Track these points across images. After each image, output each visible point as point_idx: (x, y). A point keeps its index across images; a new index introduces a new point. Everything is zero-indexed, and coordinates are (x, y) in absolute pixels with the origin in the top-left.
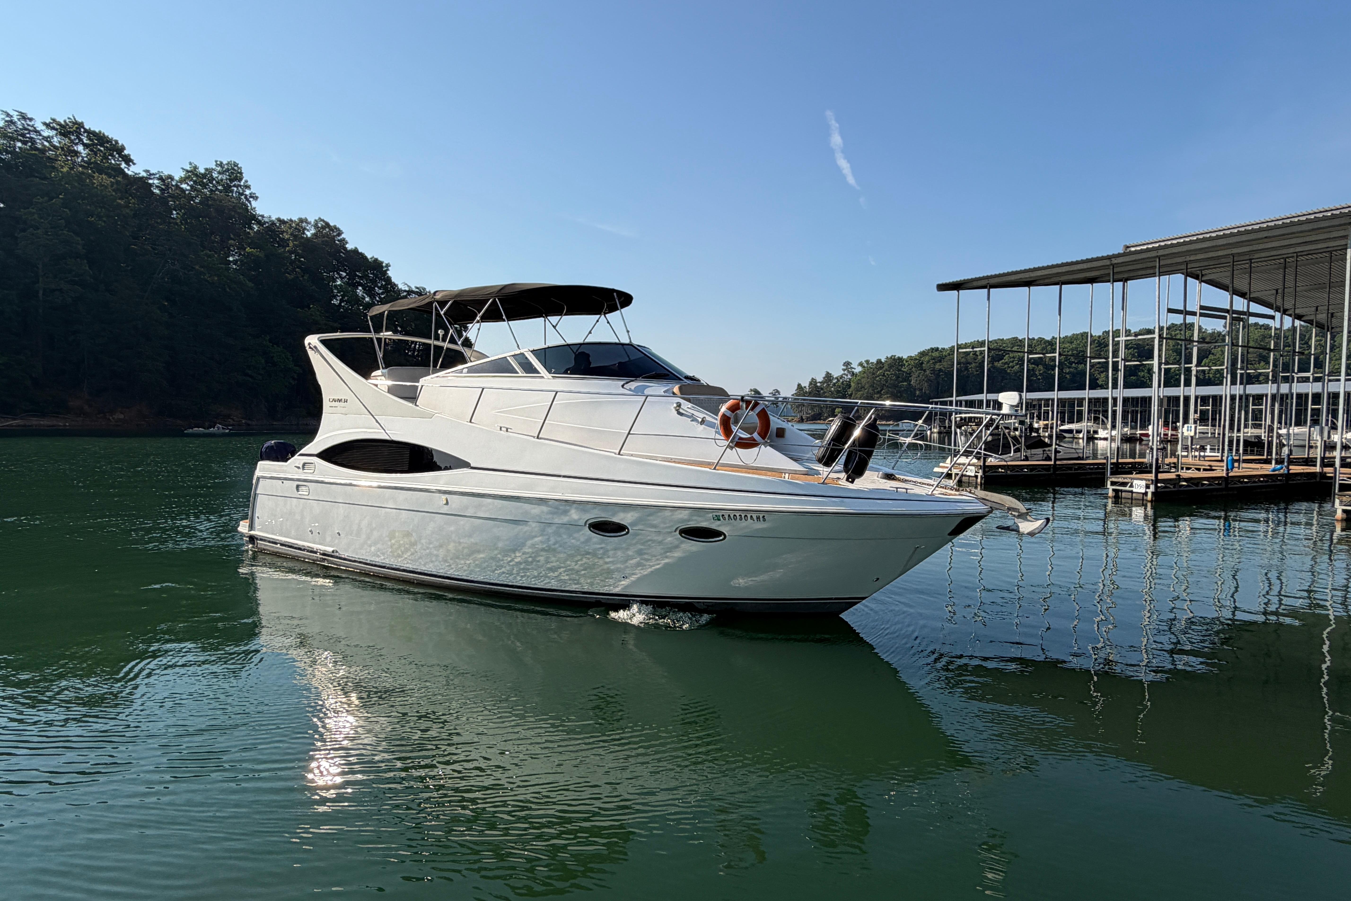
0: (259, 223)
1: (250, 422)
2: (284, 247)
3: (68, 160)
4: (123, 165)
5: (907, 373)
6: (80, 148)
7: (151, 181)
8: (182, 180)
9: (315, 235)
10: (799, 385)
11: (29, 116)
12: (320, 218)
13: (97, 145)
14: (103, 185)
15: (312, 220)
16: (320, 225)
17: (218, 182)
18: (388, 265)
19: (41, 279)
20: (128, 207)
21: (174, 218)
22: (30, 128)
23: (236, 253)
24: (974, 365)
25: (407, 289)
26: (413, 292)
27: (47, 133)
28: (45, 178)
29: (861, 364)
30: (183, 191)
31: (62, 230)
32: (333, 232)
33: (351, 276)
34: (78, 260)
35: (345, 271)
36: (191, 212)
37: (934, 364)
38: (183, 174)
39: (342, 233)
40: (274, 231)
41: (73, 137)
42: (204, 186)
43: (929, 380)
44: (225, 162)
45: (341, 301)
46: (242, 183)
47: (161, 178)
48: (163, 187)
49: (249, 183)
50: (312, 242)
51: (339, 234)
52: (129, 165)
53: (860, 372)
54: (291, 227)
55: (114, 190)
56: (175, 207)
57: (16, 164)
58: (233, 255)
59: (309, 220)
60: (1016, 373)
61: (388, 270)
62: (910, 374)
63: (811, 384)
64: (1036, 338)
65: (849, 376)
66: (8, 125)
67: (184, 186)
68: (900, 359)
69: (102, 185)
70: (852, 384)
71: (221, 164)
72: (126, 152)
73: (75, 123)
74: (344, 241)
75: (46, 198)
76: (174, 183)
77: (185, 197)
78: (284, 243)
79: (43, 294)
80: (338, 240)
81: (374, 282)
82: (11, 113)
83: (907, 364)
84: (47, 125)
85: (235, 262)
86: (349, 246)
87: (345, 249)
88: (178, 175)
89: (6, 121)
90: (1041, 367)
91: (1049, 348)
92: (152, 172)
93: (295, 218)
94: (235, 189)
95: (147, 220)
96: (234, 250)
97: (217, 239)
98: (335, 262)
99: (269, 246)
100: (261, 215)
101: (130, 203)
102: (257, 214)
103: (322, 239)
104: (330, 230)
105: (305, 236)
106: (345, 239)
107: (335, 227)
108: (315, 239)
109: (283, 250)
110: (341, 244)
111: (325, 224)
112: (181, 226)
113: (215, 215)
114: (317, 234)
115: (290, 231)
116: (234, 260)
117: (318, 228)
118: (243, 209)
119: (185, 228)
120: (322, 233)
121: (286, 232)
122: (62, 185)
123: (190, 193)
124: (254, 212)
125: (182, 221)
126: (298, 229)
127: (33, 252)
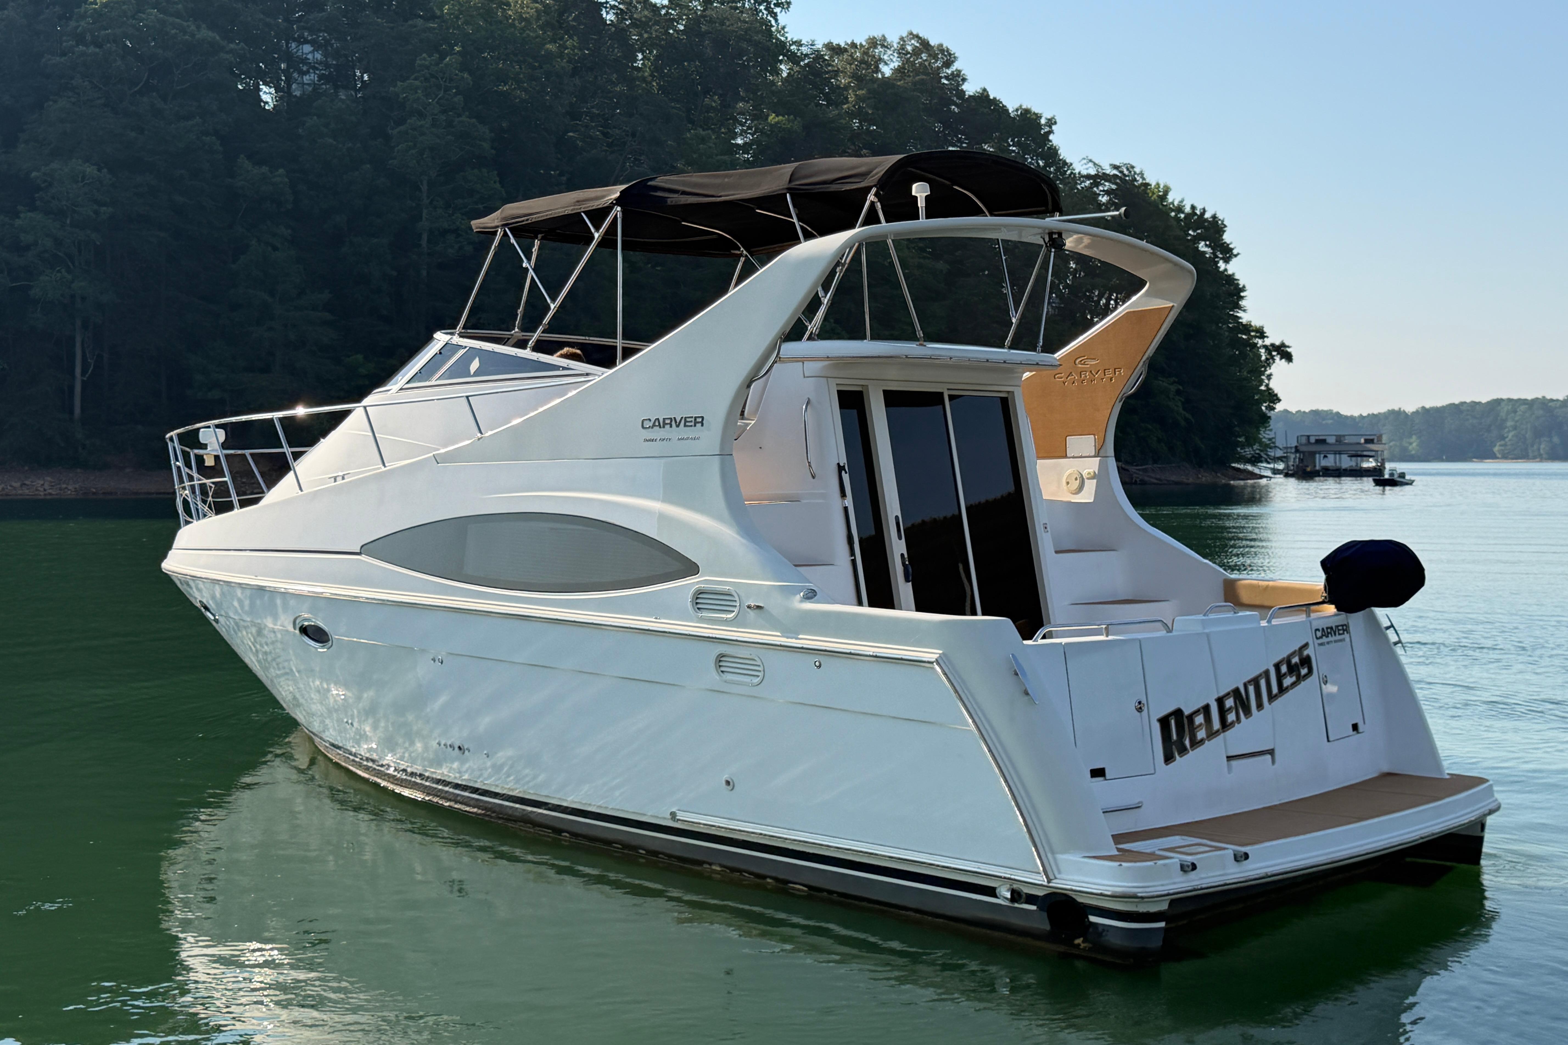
0: (794, 58)
2: (838, 105)
9: (898, 71)
12: (911, 33)
14: (526, 19)
15: (893, 39)
16: (909, 48)
19: (425, 212)
20: (561, 55)
21: (637, 68)
23: (749, 128)
25: (1093, 172)
26: (1106, 177)
28: (433, 17)
31: (459, 115)
32: (937, 59)
34: (484, 170)
36: (669, 52)
39: (956, 58)
40: (819, 72)
48: (621, 6)
50: (893, 86)
51: (948, 64)
54: (852, 59)
55: (541, 27)
56: (643, 44)
58: (743, 133)
59: (889, 40)
61: (1051, 132)
69: (521, 19)
74: (958, 78)
75: (435, 56)
77: (657, 23)
78: (837, 96)
79: (429, 241)
80: (947, 78)
85: (745, 147)
86: (970, 88)
87: (961, 94)
93: (861, 39)
95: (596, 77)
96: (746, 122)
97: (715, 102)
98: (938, 127)
99: (810, 107)
100: (796, 42)
101: (567, 48)
102: (789, 39)
103: (914, 78)
104: (930, 55)
105: (880, 76)
106: (960, 71)
107: (942, 49)
108: (900, 80)
109: (836, 112)
110: (951, 84)
111: (921, 44)
112: (650, 83)
113: (709, 52)
114: (904, 68)
115: (850, 68)
116: (745, 144)
117: (906, 55)
118: (761, 31)
119: (660, 87)
120: (913, 64)
121: (842, 72)
122: (459, 26)
123: (667, 13)
124: (783, 35)
125: (652, 72)
126: (866, 63)
127: (414, 161)
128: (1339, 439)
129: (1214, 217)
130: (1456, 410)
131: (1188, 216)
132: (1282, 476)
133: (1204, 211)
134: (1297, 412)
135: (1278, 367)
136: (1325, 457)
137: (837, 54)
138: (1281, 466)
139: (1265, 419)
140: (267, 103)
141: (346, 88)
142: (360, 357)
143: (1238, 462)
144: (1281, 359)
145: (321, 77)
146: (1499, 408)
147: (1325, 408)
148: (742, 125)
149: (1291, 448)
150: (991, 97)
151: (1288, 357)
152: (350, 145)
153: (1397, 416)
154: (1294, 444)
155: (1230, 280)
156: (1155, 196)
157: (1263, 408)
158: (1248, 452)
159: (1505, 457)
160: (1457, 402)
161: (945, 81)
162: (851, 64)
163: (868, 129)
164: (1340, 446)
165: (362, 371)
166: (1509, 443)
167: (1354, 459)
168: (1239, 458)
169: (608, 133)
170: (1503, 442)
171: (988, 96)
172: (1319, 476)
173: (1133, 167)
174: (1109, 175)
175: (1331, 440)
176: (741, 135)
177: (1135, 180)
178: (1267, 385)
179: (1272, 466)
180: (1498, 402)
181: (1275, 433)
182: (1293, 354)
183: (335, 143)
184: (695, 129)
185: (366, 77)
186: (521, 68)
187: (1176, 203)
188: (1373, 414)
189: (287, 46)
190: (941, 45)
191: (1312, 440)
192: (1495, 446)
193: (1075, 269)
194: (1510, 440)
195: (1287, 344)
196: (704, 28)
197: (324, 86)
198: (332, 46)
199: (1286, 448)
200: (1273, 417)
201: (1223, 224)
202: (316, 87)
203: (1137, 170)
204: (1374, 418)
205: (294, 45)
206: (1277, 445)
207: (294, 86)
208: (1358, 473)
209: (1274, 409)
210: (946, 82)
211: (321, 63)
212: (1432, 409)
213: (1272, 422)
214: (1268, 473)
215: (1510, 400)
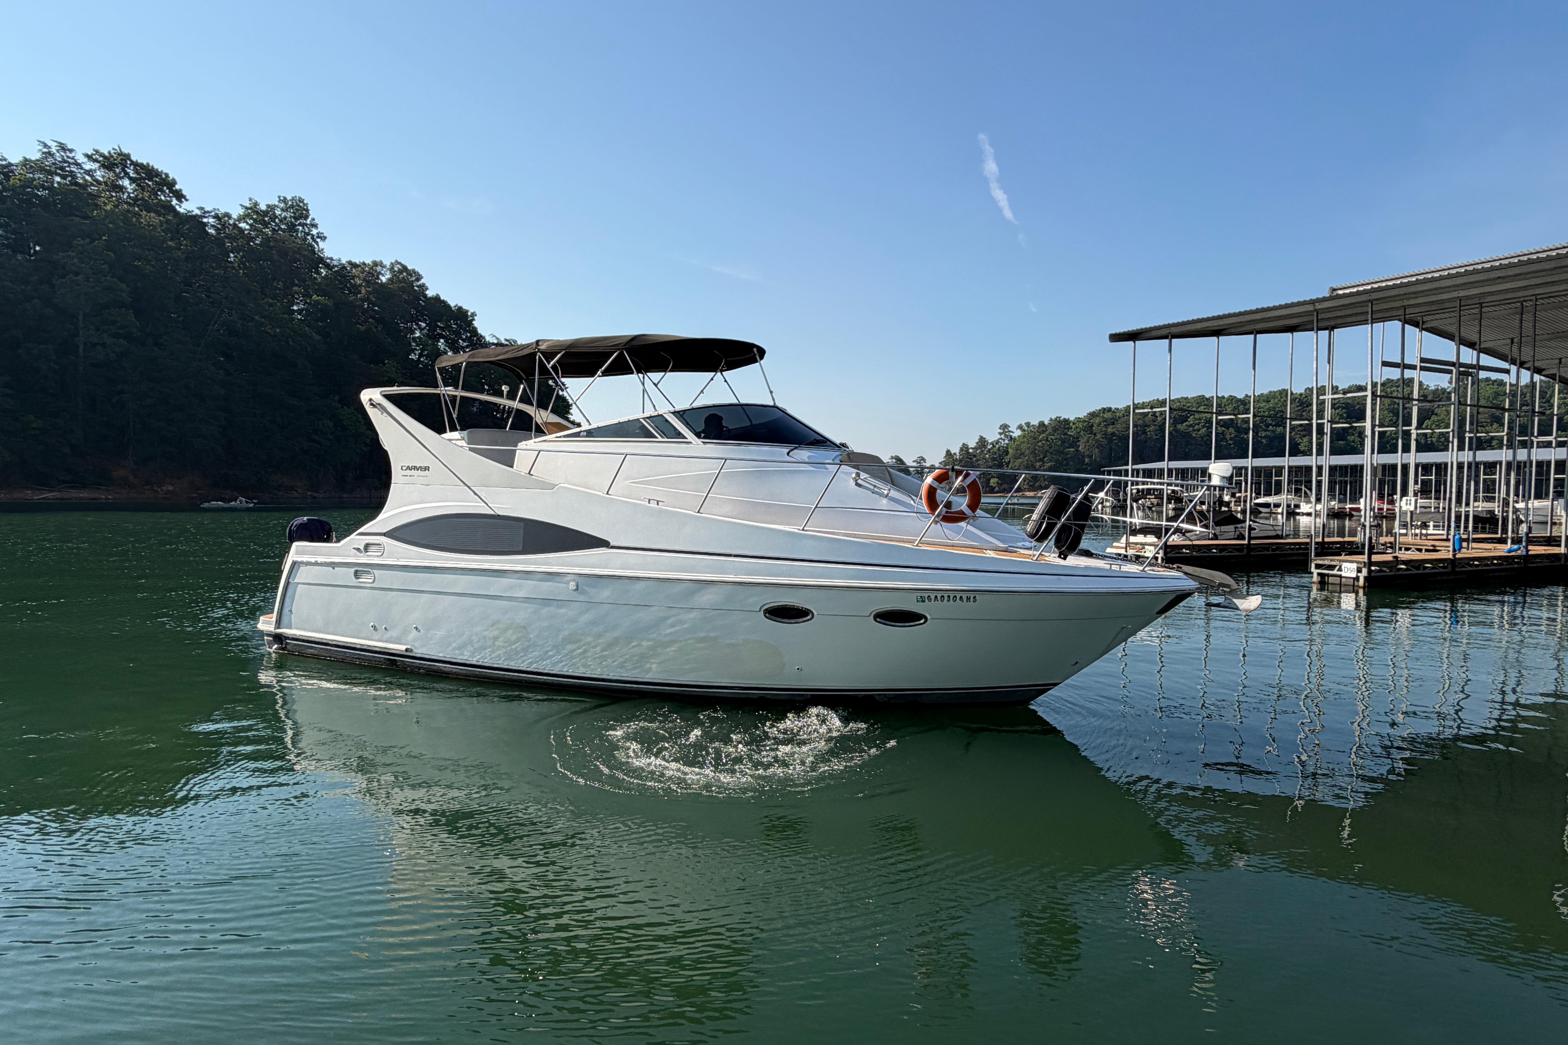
0: (328, 267)
1: (316, 494)
2: (355, 294)
3: (113, 196)
4: (174, 202)
5: (1074, 438)
6: (126, 183)
7: (205, 220)
8: (241, 219)
9: (390, 280)
10: (948, 452)
11: (69, 147)
12: (396, 261)
13: (145, 179)
14: (152, 225)
15: (387, 263)
16: (396, 269)
17: (281, 221)
18: (474, 315)
19: (81, 332)
20: (179, 249)
21: (231, 262)
22: (70, 160)
23: (301, 301)
24: (1152, 428)
25: (495, 341)
26: (502, 345)
27: (89, 166)
28: (86, 217)
29: (1020, 427)
30: (241, 231)
31: (105, 276)
32: (412, 276)
33: (432, 327)
34: (123, 309)
35: (425, 321)
36: (250, 255)
37: (1106, 426)
38: (241, 211)
39: (422, 278)
40: (344, 276)
41: (117, 170)
42: (266, 225)
43: (1099, 446)
44: (289, 198)
45: (421, 355)
46: (308, 222)
47: (216, 217)
48: (219, 226)
49: (316, 221)
50: (388, 288)
51: (418, 280)
52: (181, 202)
53: (1019, 436)
54: (363, 271)
55: (163, 231)
56: (233, 249)
57: (54, 201)
58: (298, 304)
59: (385, 263)
60: (1202, 438)
61: (473, 320)
62: (1078, 438)
63: (961, 450)
64: (1226, 396)
65: (1006, 442)
66: (46, 158)
67: (243, 225)
68: (1067, 421)
69: (149, 226)
70: (1010, 450)
71: (285, 200)
72: (177, 187)
73: (121, 154)
74: (423, 287)
75: (88, 240)
76: (231, 222)
77: (242, 238)
78: (355, 289)
79: (84, 350)
80: (417, 287)
81: (458, 334)
82: (50, 143)
83: (1074, 427)
84: (89, 157)
85: (300, 312)
86: (430, 293)
87: (425, 296)
88: (236, 212)
89: (44, 153)
90: (1231, 430)
91: (1241, 408)
92: (206, 209)
93: (368, 261)
94: (301, 228)
95: (201, 264)
96: (299, 298)
97: (280, 285)
98: (413, 311)
99: (338, 293)
100: (330, 258)
101: (182, 245)
102: (325, 256)
103: (399, 284)
104: (408, 274)
105: (379, 282)
106: (424, 284)
107: (414, 271)
108: (391, 285)
109: (354, 298)
110: (420, 290)
111: (402, 267)
112: (239, 271)
113: (278, 258)
114: (393, 279)
115: (362, 275)
116: (299, 309)
117: (394, 273)
118: (309, 251)
119: (244, 273)
120: (399, 277)
121: (357, 277)
122: (105, 225)
123: (249, 234)
124: (322, 254)
125: (240, 265)
126: (371, 274)
127: (73, 301)
137: (354, 267)
141: (21, 253)
148: (297, 299)
150: (442, 299)
152: (23, 287)
155: (564, 399)
163: (373, 309)
165: (34, 425)
169: (210, 296)
171: (440, 298)
174: (503, 343)
183: (11, 285)
184: (268, 299)
185: (37, 248)
186: (150, 253)
196: (272, 244)
198: (11, 226)
210: (417, 289)
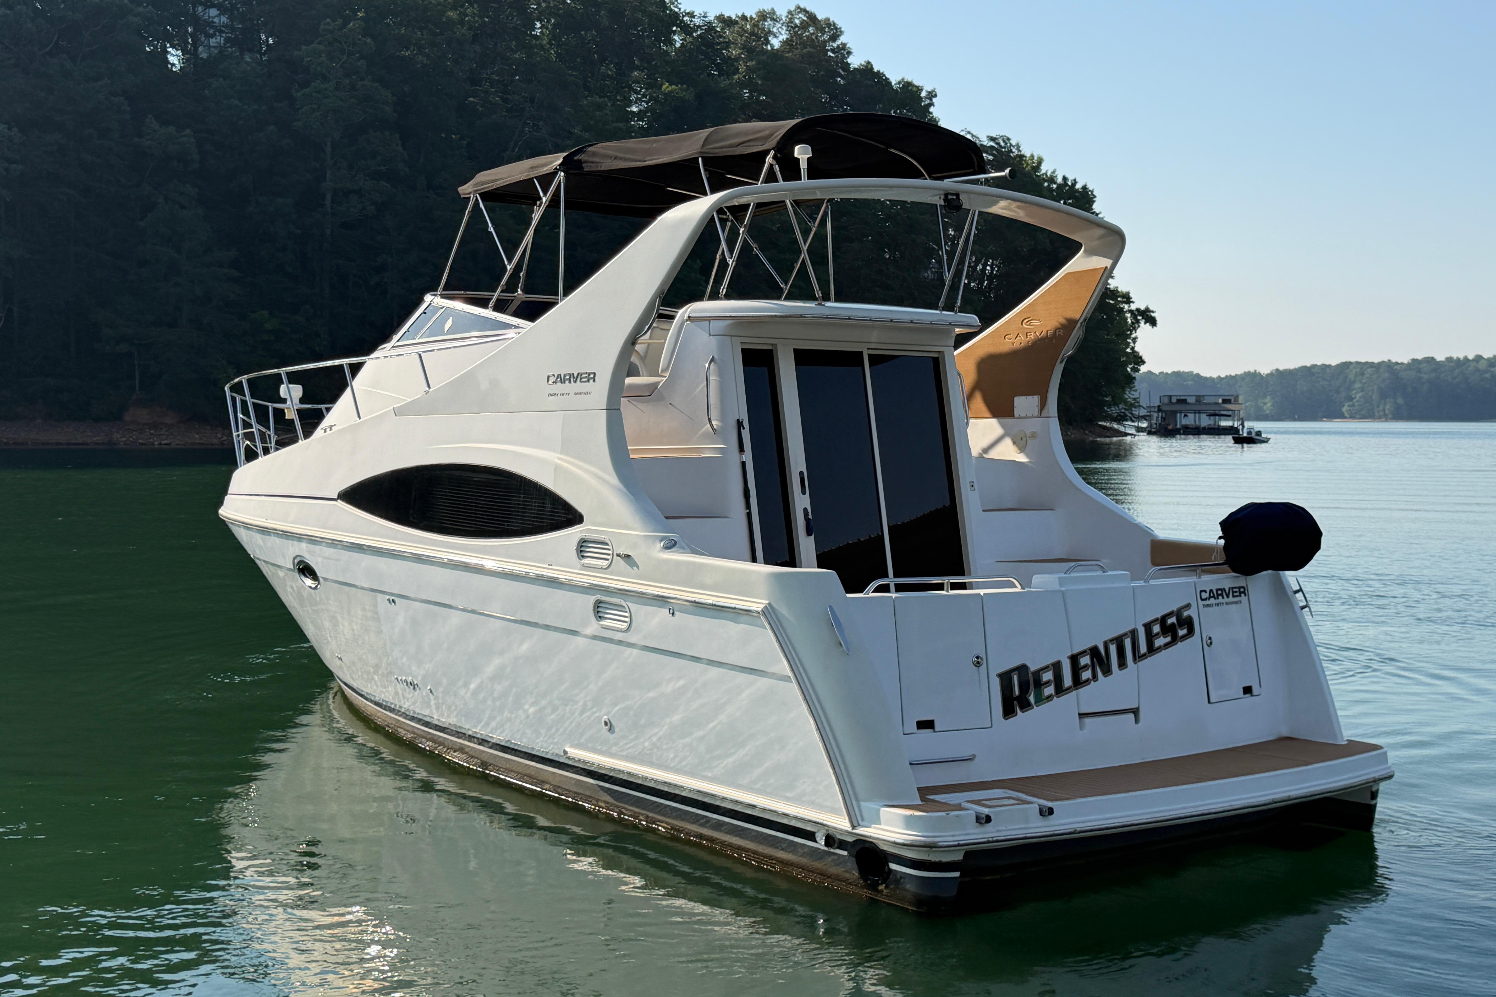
0: (686, 29)
2: (729, 75)
9: (787, 43)
12: (798, 7)
15: (782, 12)
16: (797, 22)
19: (329, 173)
20: (462, 22)
21: (536, 37)
23: (644, 96)
31: (362, 79)
32: (823, 33)
34: (385, 132)
39: (842, 32)
40: (710, 45)
50: (782, 58)
51: (834, 38)
54: (742, 32)
56: (541, 13)
58: (638, 101)
59: (778, 13)
61: (931, 104)
74: (844, 51)
78: (728, 66)
79: (333, 201)
80: (833, 51)
85: (640, 115)
86: (855, 61)
87: (847, 66)
93: (751, 12)
95: (496, 44)
96: (640, 91)
97: (611, 70)
98: (825, 98)
99: (702, 76)
100: (688, 13)
101: (467, 16)
102: (682, 10)
103: (802, 50)
104: (817, 29)
105: (769, 48)
106: (844, 45)
107: (828, 23)
108: (789, 52)
109: (727, 82)
110: (837, 56)
111: (807, 17)
112: (549, 51)
113: (605, 22)
114: (792, 41)
115: (741, 40)
116: (640, 111)
117: (794, 28)
118: (656, 3)
119: (558, 55)
120: (800, 37)
121: (733, 43)
124: (677, 7)
125: (550, 40)
126: (756, 35)
127: (318, 123)
128: (1199, 399)
129: (1084, 188)
130: (1308, 372)
131: (1060, 186)
132: (1145, 434)
133: (1075, 182)
134: (1160, 373)
135: (1143, 331)
136: (1185, 416)
137: (729, 26)
138: (1144, 425)
139: (1130, 380)
140: (173, 65)
141: (251, 50)
142: (265, 313)
143: (1105, 420)
144: (1145, 323)
145: (227, 40)
146: (1348, 371)
147: (1186, 370)
148: (637, 93)
149: (1154, 407)
150: (875, 70)
151: (1153, 322)
152: (256, 107)
153: (1252, 377)
154: (1157, 403)
156: (1029, 167)
157: (1129, 369)
158: (1114, 411)
159: (1352, 417)
160: (1308, 365)
161: (830, 54)
162: (741, 36)
163: (757, 99)
164: (1199, 405)
165: (268, 326)
166: (1356, 404)
167: (1212, 418)
168: (1105, 416)
169: (507, 98)
170: (1350, 403)
171: (872, 68)
172: (1180, 434)
173: (1009, 139)
174: (986, 146)
175: (1191, 400)
176: (636, 103)
177: (1011, 151)
178: (1133, 348)
179: (1136, 424)
180: (1346, 365)
181: (1140, 393)
182: (1157, 319)
183: (240, 104)
184: (592, 96)
185: (271, 41)
186: (422, 34)
187: (1049, 174)
188: (1230, 375)
189: (194, 8)
190: (829, 19)
191: (1174, 400)
192: (1344, 406)
193: (953, 236)
194: (1357, 401)
195: (1151, 309)
197: (229, 49)
198: (238, 10)
199: (1150, 407)
200: (1137, 378)
201: (1092, 194)
202: (221, 49)
203: (1013, 142)
204: (1231, 380)
205: (200, 9)
206: (1141, 404)
207: (200, 49)
208: (1216, 431)
209: (1138, 370)
210: (832, 55)
211: (226, 26)
212: (1285, 371)
213: (1136, 383)
214: (1133, 431)
215: (1358, 363)
